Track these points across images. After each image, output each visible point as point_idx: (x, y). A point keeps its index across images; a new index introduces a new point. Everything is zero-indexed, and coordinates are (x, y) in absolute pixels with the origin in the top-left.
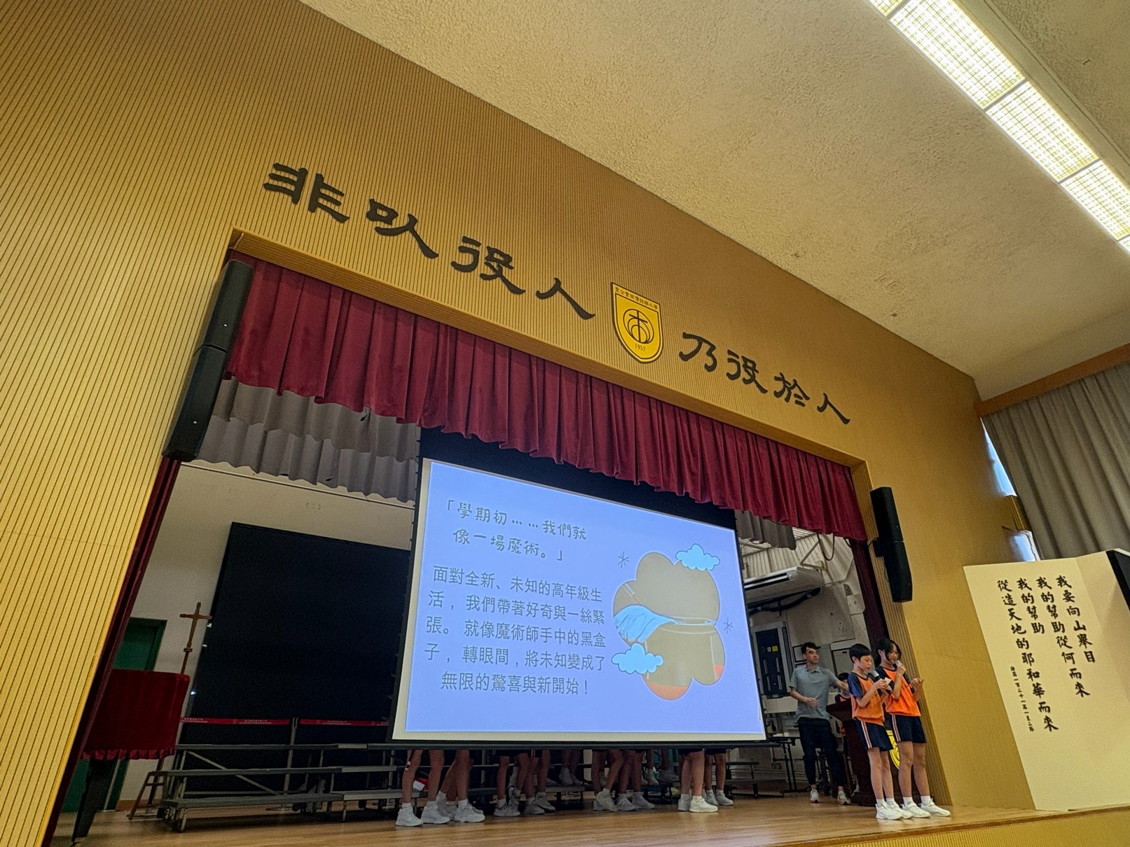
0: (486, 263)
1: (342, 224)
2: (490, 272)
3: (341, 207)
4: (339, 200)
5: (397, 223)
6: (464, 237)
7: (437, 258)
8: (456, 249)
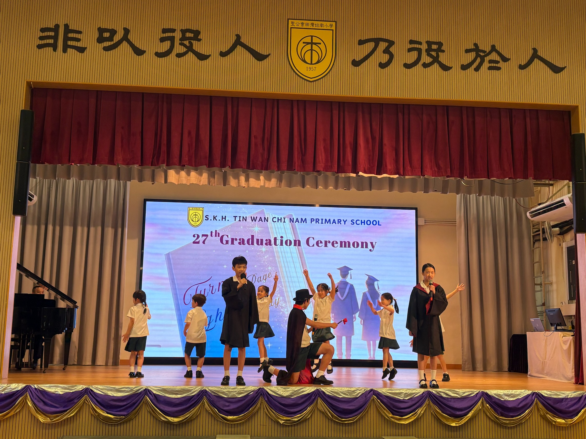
0: (180, 44)
1: (83, 54)
2: (183, 50)
3: (81, 42)
4: (79, 37)
5: (117, 38)
6: (163, 29)
7: (145, 54)
8: (158, 41)
